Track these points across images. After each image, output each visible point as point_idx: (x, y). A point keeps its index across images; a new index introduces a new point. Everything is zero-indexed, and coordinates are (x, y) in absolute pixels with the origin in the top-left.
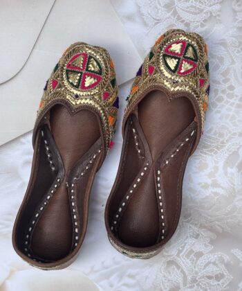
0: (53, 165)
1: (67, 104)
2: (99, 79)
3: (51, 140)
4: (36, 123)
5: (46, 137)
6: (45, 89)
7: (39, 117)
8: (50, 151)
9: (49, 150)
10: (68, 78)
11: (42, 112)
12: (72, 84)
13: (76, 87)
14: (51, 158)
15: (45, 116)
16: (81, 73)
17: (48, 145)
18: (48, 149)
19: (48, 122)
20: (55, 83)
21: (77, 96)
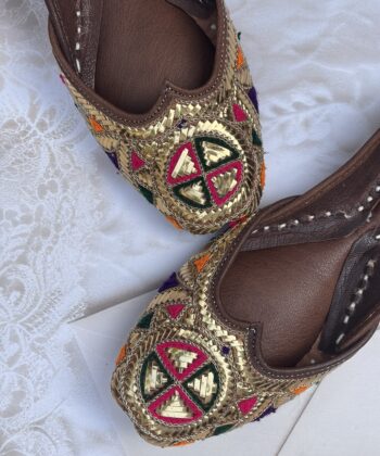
0: (366, 270)
1: (253, 352)
2: (163, 348)
3: (334, 315)
4: (336, 365)
5: (340, 327)
6: (271, 410)
7: (324, 371)
8: (353, 298)
9: (352, 300)
10: (215, 396)
11: (309, 375)
12: (216, 380)
13: (213, 368)
14: (361, 284)
15: (311, 365)
16: (185, 384)
17: (347, 312)
18: (353, 305)
19: (314, 350)
20: (246, 406)
21: (225, 350)
